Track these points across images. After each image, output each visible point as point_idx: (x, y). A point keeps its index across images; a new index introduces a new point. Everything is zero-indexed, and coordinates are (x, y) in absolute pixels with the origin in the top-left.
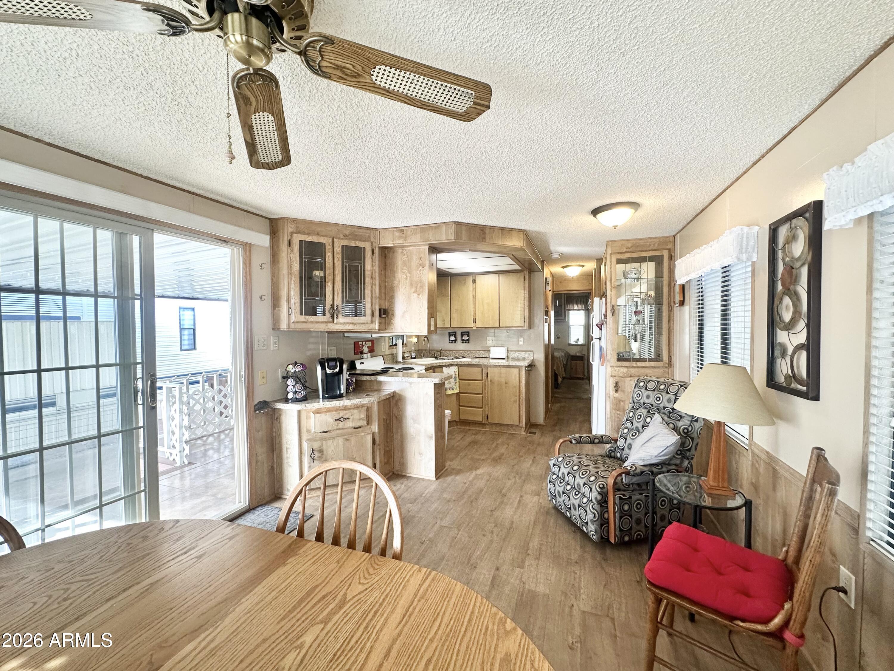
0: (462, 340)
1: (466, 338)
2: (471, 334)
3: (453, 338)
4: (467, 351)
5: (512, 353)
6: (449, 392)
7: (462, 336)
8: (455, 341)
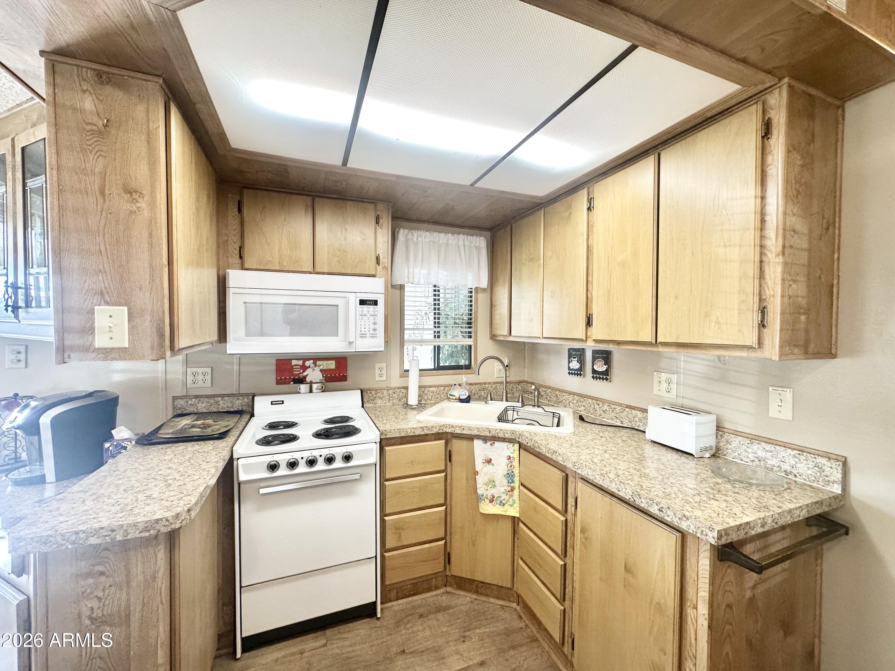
0: (594, 371)
1: (601, 367)
2: (616, 358)
3: (575, 365)
4: (603, 401)
5: (736, 441)
6: (487, 508)
7: (594, 359)
8: (579, 372)
